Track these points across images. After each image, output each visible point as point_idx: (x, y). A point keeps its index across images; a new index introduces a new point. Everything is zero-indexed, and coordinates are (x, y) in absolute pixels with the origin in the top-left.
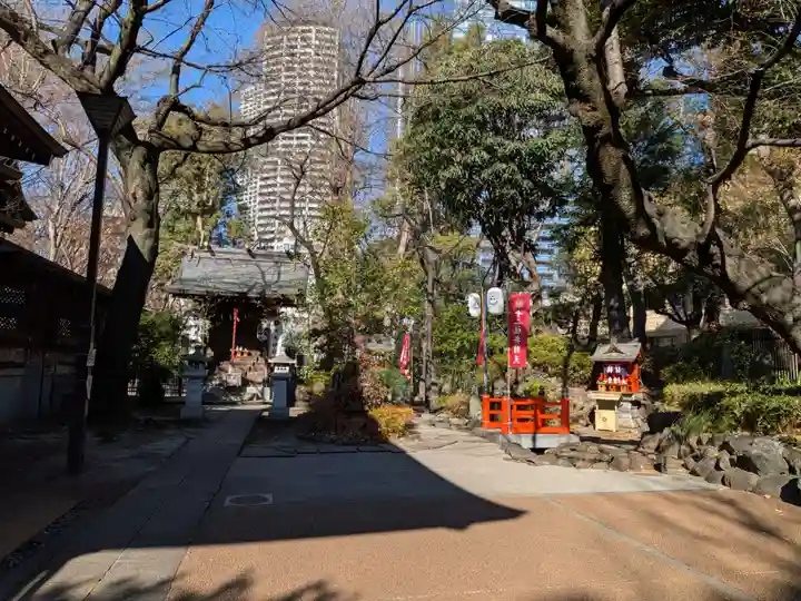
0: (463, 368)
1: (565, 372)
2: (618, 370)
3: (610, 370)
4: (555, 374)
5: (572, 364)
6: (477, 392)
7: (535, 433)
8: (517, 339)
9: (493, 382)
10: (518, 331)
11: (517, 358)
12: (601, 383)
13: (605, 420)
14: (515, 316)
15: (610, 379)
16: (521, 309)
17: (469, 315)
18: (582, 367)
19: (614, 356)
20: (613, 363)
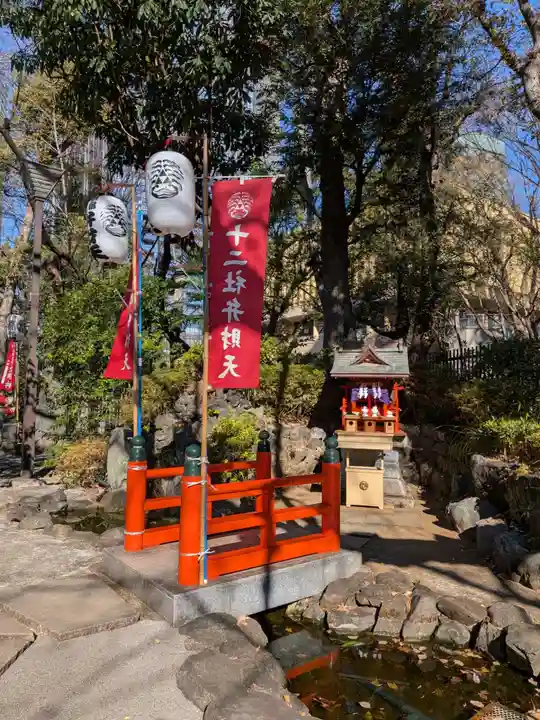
0: (98, 392)
1: (280, 397)
2: (378, 393)
3: (363, 393)
4: (262, 402)
5: (292, 384)
6: (122, 439)
7: (268, 568)
8: (233, 308)
9: (153, 417)
10: (235, 284)
11: (230, 365)
12: (350, 417)
13: (363, 486)
14: (228, 244)
15: (365, 410)
16: (244, 223)
17: (96, 252)
18: (306, 387)
19: (368, 369)
20: (369, 382)
